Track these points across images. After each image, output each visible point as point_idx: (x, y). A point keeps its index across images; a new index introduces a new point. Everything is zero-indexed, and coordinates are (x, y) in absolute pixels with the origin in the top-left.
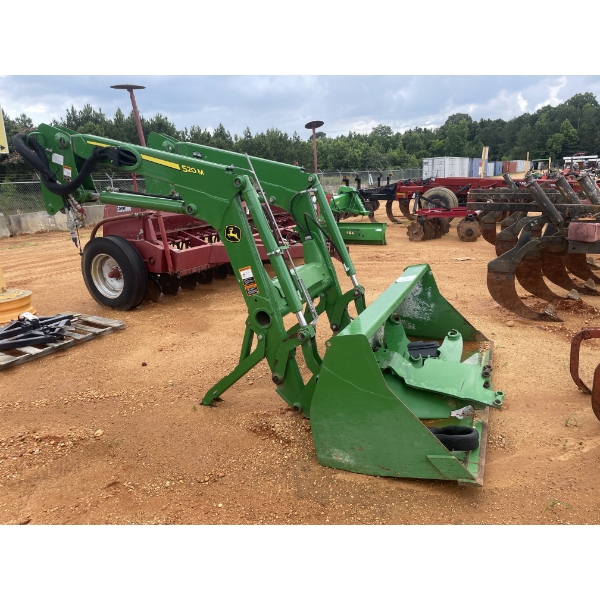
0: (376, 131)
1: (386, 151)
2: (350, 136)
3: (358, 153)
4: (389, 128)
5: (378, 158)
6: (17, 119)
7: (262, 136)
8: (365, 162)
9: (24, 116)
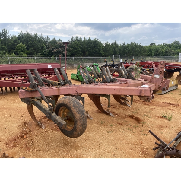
0: (174, 43)
1: (176, 49)
2: (164, 44)
3: (164, 50)
4: (179, 42)
5: (172, 52)
6: (58, 40)
7: (129, 45)
8: (166, 53)
9: (60, 39)
